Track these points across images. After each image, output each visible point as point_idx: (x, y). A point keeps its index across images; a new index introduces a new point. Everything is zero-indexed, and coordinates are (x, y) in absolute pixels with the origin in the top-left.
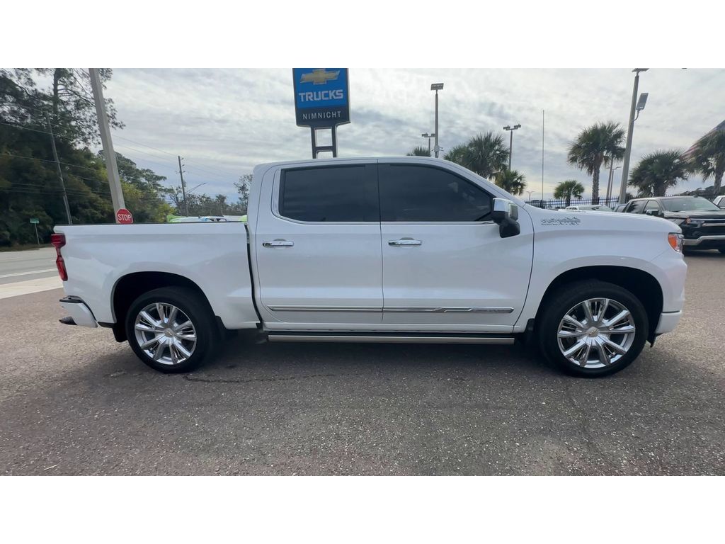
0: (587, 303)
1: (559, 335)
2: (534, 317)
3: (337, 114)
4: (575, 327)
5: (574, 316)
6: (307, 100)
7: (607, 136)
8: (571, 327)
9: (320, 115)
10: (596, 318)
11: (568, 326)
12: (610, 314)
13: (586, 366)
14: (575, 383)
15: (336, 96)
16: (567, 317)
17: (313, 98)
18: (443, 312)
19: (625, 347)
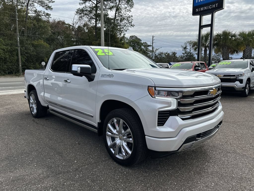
3: (216, 5)
6: (199, 1)
9: (206, 8)
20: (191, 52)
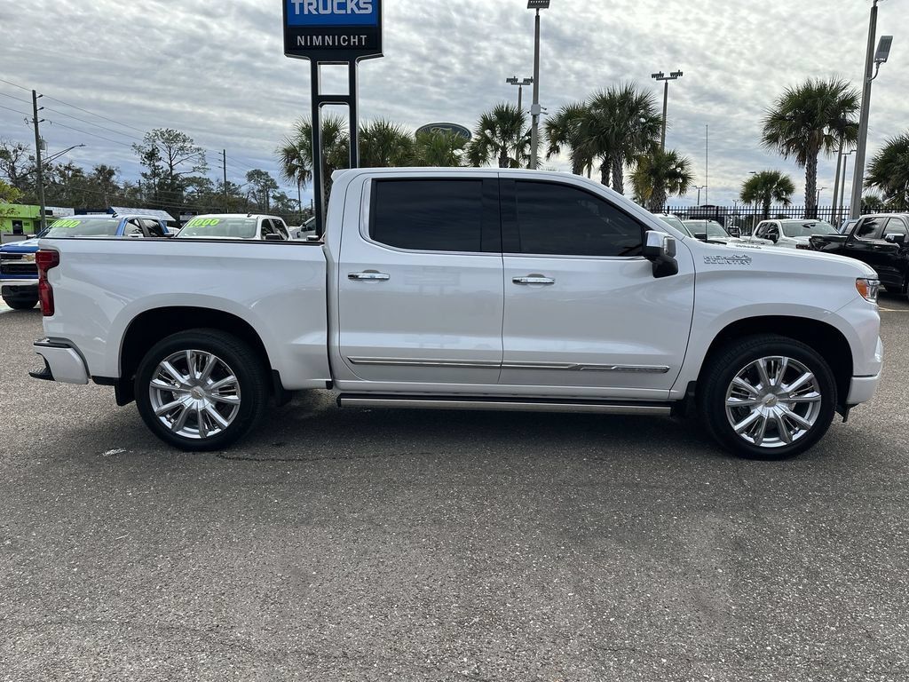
0: (762, 362)
1: (727, 403)
2: (695, 379)
3: (360, 40)
4: (748, 394)
5: (746, 379)
6: (306, 12)
7: (827, 103)
8: (744, 394)
9: (329, 40)
10: (772, 382)
11: (739, 392)
12: (790, 376)
13: (762, 445)
14: (748, 466)
15: (359, 8)
16: (737, 380)
17: (317, 9)
18: (579, 370)
19: (809, 420)
20: (174, 173)
